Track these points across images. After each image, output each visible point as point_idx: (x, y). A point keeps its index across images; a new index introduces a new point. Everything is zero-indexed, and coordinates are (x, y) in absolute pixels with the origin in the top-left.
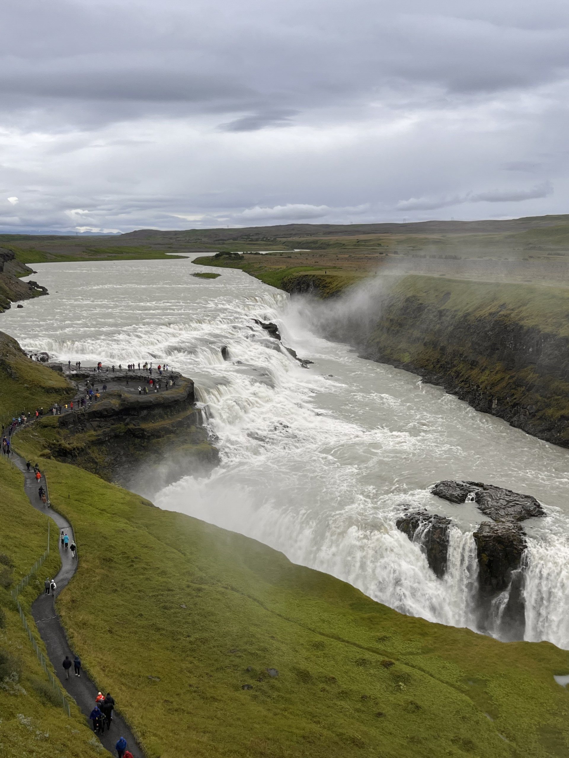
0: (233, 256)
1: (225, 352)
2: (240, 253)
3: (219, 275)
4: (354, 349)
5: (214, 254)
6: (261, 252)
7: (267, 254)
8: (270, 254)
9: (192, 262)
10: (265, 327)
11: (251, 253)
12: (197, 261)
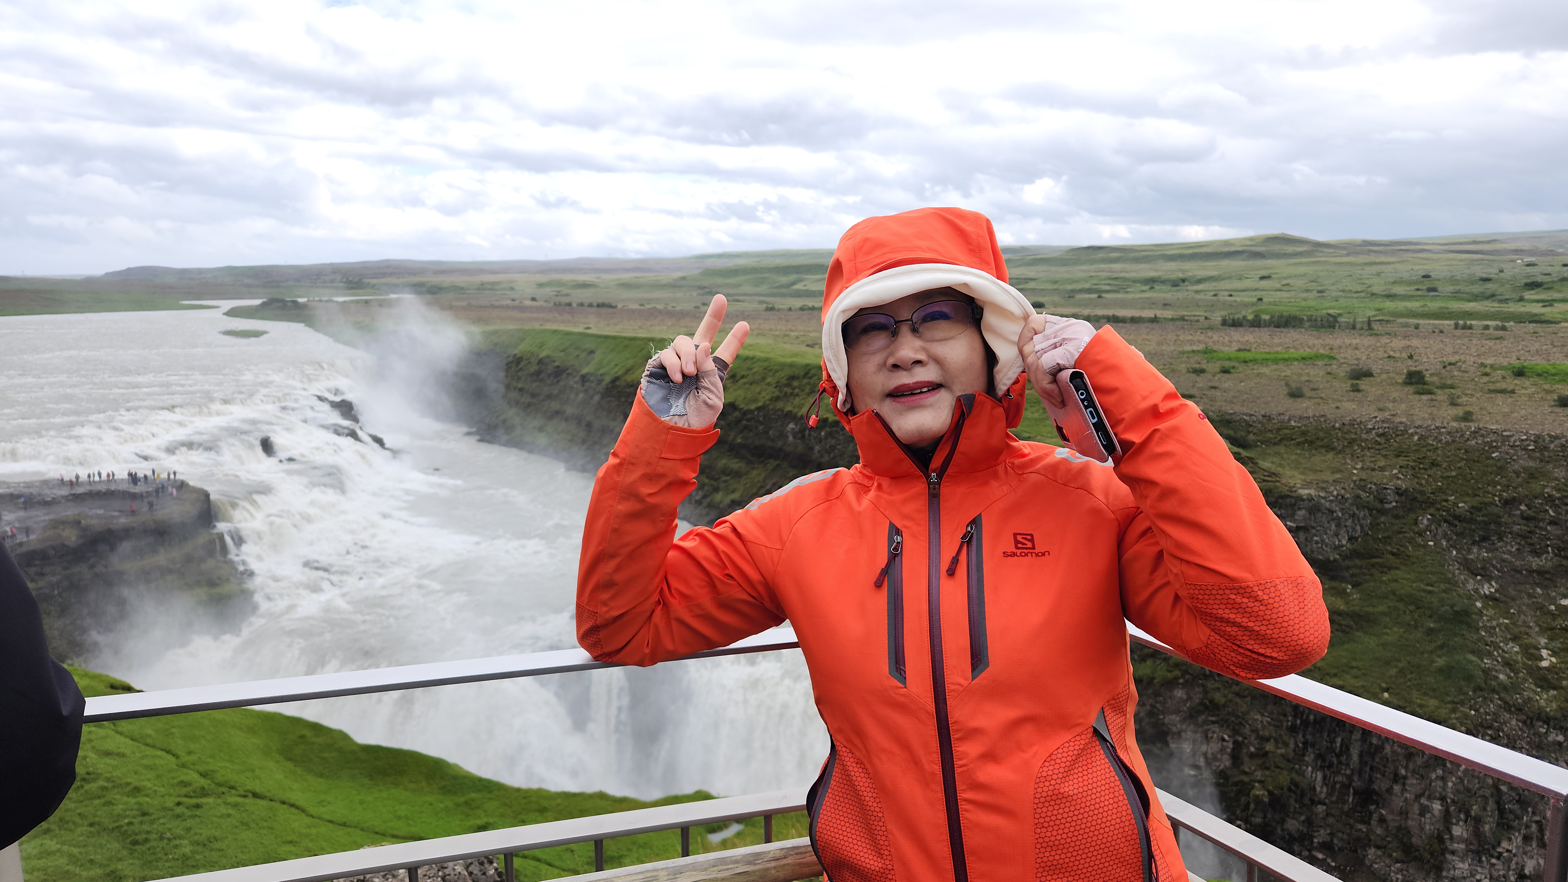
0: (289, 304)
1: (267, 446)
2: (301, 300)
4: (474, 430)
10: (335, 405)
11: (320, 300)
12: (233, 313)
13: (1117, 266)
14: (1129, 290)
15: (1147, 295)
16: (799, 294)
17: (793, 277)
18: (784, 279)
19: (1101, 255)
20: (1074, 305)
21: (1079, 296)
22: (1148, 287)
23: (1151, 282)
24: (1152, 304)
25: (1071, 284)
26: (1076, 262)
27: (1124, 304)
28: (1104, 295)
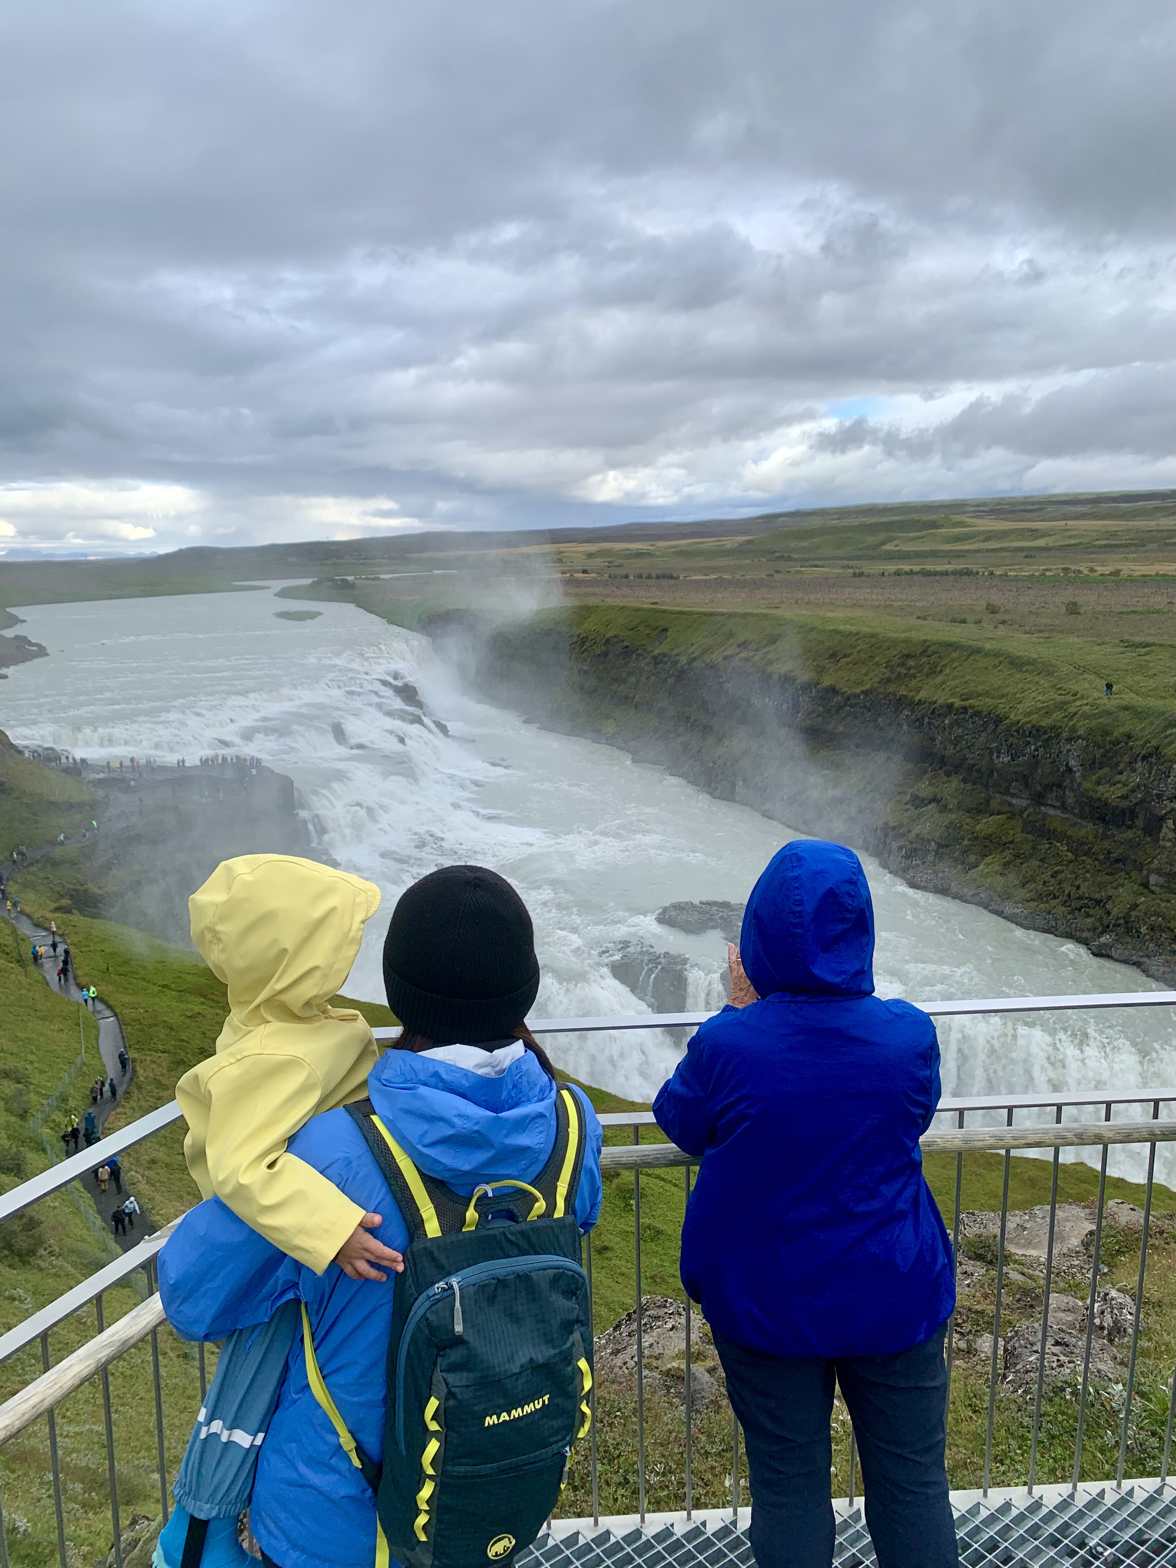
0: (339, 583)
2: (350, 578)
3: (320, 614)
4: (533, 717)
5: (309, 581)
6: (382, 576)
7: (391, 579)
8: (397, 579)
9: (275, 595)
11: (367, 579)
12: (283, 594)
17: (881, 536)
18: (871, 540)
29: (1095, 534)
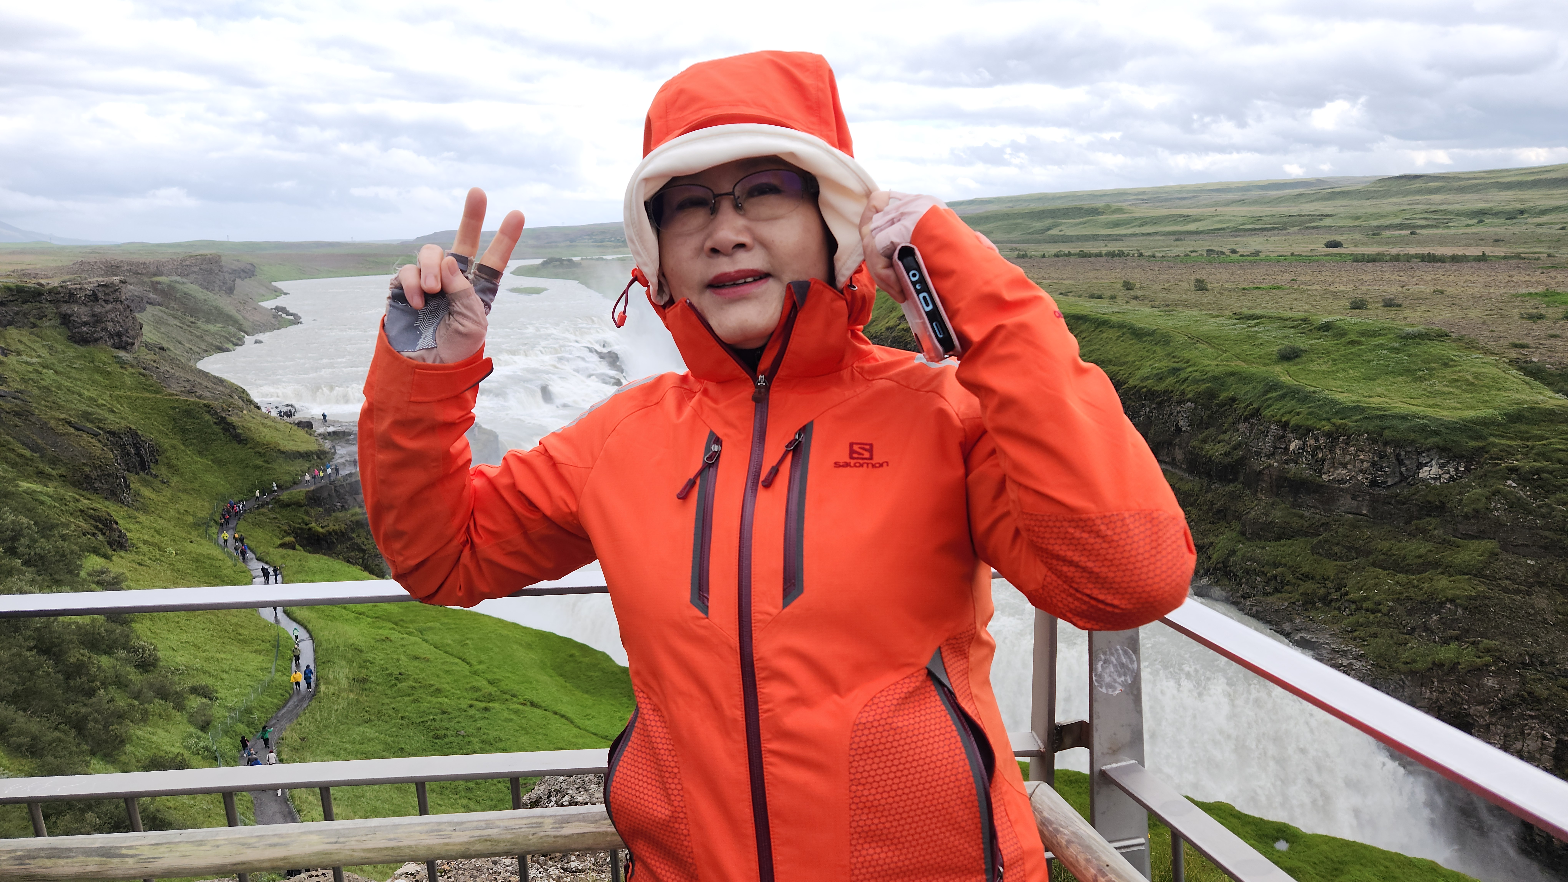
0: (565, 263)
2: (576, 259)
11: (592, 259)
12: (519, 272)
13: (1437, 198)
14: (1450, 224)
15: (1474, 230)
16: (1054, 240)
17: (1048, 222)
18: (1038, 225)
19: (1417, 185)
20: (1379, 243)
21: (1386, 233)
22: (1476, 221)
23: (1480, 215)
24: (1481, 240)
25: (1377, 219)
26: (1386, 194)
27: (1443, 241)
28: (1418, 231)
29: (1241, 219)
